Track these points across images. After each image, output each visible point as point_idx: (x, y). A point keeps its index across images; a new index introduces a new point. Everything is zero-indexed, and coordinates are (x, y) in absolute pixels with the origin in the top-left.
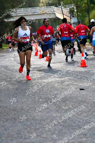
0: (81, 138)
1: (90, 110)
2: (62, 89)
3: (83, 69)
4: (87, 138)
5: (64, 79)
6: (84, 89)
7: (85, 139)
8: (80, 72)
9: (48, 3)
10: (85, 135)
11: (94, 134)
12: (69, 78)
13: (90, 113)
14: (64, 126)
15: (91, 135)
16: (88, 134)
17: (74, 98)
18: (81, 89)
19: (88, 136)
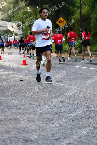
0: (17, 115)
1: (26, 95)
2: (8, 80)
3: (24, 67)
4: (21, 115)
5: (10, 73)
6: (23, 81)
7: (19, 116)
8: (22, 68)
9: (3, 19)
10: (20, 113)
11: (26, 113)
12: (14, 72)
13: (25, 98)
14: (6, 107)
15: (24, 113)
16: (22, 112)
17: (16, 87)
18: (21, 81)
19: (22, 114)
